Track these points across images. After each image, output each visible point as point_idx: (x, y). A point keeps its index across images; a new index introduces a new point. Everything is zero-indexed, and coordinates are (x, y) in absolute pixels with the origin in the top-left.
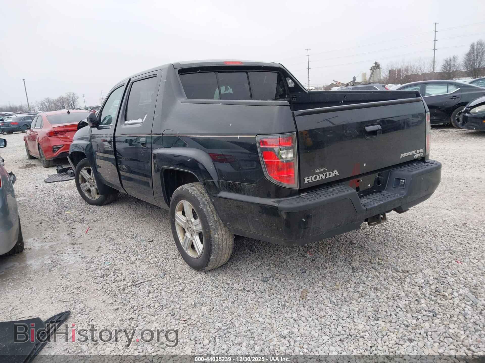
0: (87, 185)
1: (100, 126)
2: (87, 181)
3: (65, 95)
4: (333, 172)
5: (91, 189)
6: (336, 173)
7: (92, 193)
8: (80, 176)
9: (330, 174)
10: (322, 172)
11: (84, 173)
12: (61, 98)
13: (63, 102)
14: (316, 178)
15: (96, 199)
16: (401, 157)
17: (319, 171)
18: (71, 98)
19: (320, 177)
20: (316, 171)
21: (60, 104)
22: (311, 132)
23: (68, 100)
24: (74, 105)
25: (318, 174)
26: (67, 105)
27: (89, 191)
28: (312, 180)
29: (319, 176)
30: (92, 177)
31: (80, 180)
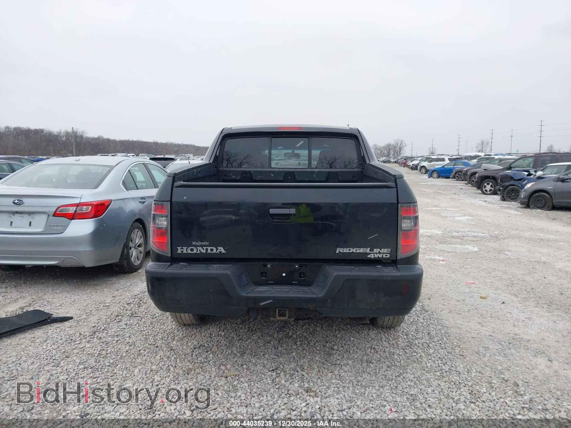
3: (392, 142)
4: (217, 249)
6: (221, 250)
9: (212, 250)
10: (202, 246)
12: (388, 145)
13: (390, 150)
14: (192, 250)
16: (337, 252)
17: (197, 244)
18: (399, 145)
19: (199, 251)
20: (194, 243)
21: (386, 152)
22: (186, 206)
23: (395, 147)
24: (400, 153)
25: (196, 246)
26: (393, 153)
28: (187, 251)
29: (197, 249)
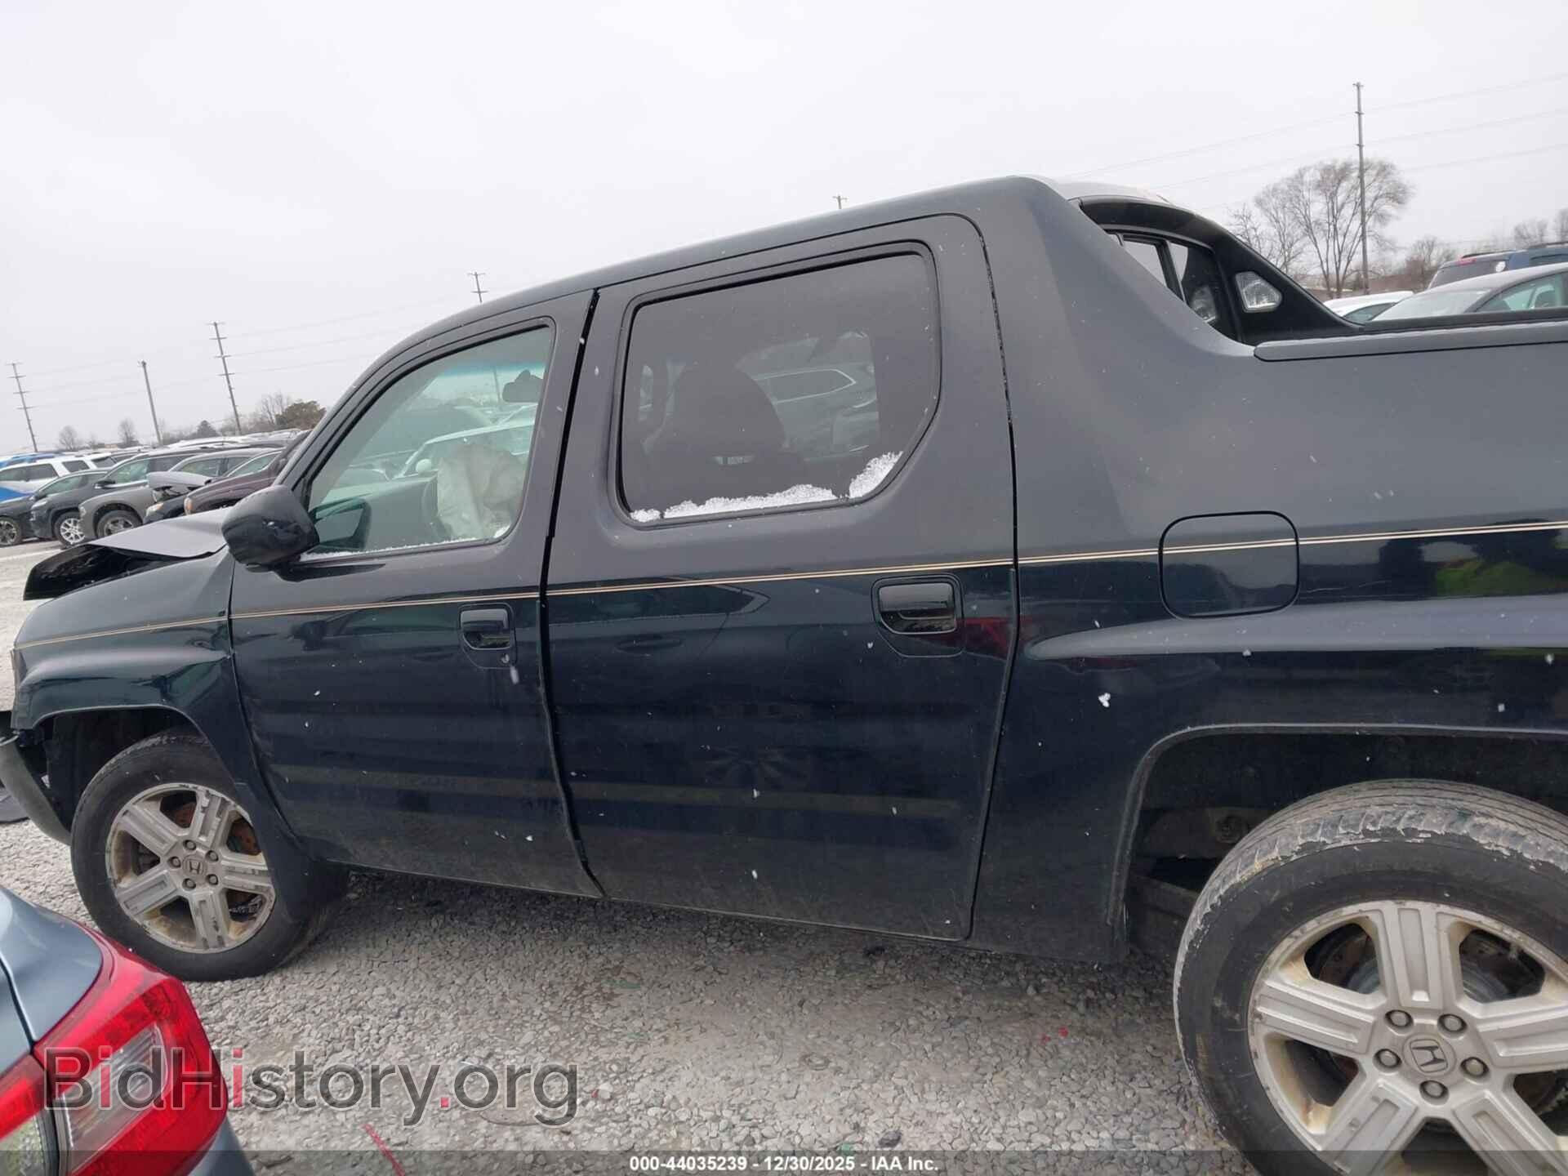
0: (162, 882)
1: (306, 557)
2: (164, 860)
5: (194, 897)
7: (198, 921)
8: (112, 842)
11: (142, 824)
15: (228, 946)
27: (177, 910)
30: (203, 832)
31: (111, 860)
